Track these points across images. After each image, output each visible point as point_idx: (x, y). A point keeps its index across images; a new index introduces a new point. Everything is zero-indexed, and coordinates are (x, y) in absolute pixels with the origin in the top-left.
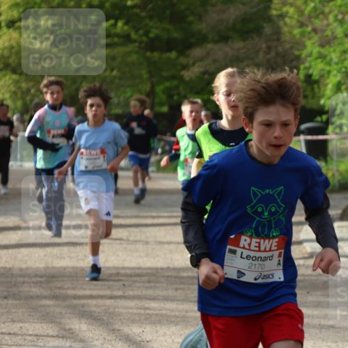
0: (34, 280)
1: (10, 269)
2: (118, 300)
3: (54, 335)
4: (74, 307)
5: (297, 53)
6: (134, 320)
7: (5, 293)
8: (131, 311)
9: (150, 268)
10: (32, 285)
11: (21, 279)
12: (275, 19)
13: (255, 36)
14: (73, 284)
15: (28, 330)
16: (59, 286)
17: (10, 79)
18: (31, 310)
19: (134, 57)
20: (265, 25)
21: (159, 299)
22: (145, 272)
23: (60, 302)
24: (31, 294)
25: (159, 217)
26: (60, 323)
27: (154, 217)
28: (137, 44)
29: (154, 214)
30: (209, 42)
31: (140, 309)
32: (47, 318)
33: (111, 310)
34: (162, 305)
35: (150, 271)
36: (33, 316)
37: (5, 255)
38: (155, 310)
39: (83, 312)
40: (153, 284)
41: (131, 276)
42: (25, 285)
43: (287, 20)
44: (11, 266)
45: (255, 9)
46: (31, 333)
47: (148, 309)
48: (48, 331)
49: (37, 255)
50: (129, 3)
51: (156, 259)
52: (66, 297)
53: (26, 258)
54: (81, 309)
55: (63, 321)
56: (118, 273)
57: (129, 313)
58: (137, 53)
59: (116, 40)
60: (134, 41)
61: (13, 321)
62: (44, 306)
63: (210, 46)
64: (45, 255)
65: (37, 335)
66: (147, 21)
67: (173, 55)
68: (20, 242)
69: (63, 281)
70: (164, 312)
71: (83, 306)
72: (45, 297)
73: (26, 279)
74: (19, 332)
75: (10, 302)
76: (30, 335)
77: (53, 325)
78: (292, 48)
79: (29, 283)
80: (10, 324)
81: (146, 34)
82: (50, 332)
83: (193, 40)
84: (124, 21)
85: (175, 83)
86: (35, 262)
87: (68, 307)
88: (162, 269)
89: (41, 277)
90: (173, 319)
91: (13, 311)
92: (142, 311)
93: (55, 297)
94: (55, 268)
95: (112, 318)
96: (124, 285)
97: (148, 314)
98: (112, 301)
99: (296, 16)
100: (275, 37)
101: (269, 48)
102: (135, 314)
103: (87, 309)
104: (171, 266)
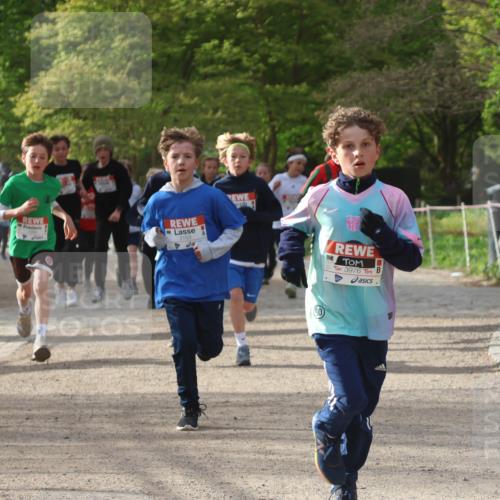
0: (107, 411)
1: (72, 396)
2: (228, 441)
3: (137, 491)
4: (165, 451)
5: (481, 84)
6: (249, 469)
7: (67, 432)
8: (245, 456)
9: (272, 395)
10: (105, 419)
11: (89, 411)
12: (451, 35)
13: (421, 61)
14: (163, 418)
15: (99, 484)
16: (143, 420)
17: (70, 125)
18: (103, 455)
19: (248, 92)
20: (436, 44)
21: (285, 439)
22: (265, 400)
23: (144, 444)
24: (104, 432)
25: (284, 321)
26: (145, 474)
27: (277, 321)
28: (251, 73)
29: (277, 317)
30: (355, 70)
31: (258, 452)
32: (127, 466)
33: (217, 454)
34: (291, 447)
35: (272, 399)
36: (106, 463)
37: (66, 376)
38: (280, 454)
39: (178, 457)
40: (276, 417)
41: (245, 406)
42: (94, 419)
43: (467, 37)
44: (73, 392)
45: (421, 22)
46: (104, 488)
47: (271, 453)
48: (127, 486)
49: (110, 377)
50: (240, 15)
51: (282, 381)
52: (153, 437)
53: (96, 381)
54: (175, 454)
55: (149, 470)
56: (227, 402)
57: (243, 459)
58: (251, 86)
59: (221, 67)
60: (246, 70)
61: (78, 471)
62: (123, 449)
63: (356, 75)
64: (122, 377)
65: (112, 491)
66: (266, 40)
67: (303, 87)
68: (86, 359)
69: (149, 413)
70: (294, 457)
71: (177, 449)
72: (124, 437)
73: (95, 411)
74: (87, 488)
75: (74, 443)
76: (103, 491)
77: (135, 476)
78: (474, 76)
79: (99, 416)
80: (73, 476)
81: (264, 59)
82: (130, 486)
83: (331, 67)
84: (232, 41)
85: (307, 127)
86: (108, 386)
87: (156, 450)
88: (289, 395)
89: (117, 407)
90: (307, 467)
91: (79, 456)
92: (262, 457)
93: (137, 437)
94: (136, 394)
95: (219, 466)
96: (235, 418)
97: (270, 460)
98: (220, 441)
99: (479, 32)
100: (450, 62)
101: (442, 77)
102: (253, 461)
103: (184, 454)
104: (303, 391)
